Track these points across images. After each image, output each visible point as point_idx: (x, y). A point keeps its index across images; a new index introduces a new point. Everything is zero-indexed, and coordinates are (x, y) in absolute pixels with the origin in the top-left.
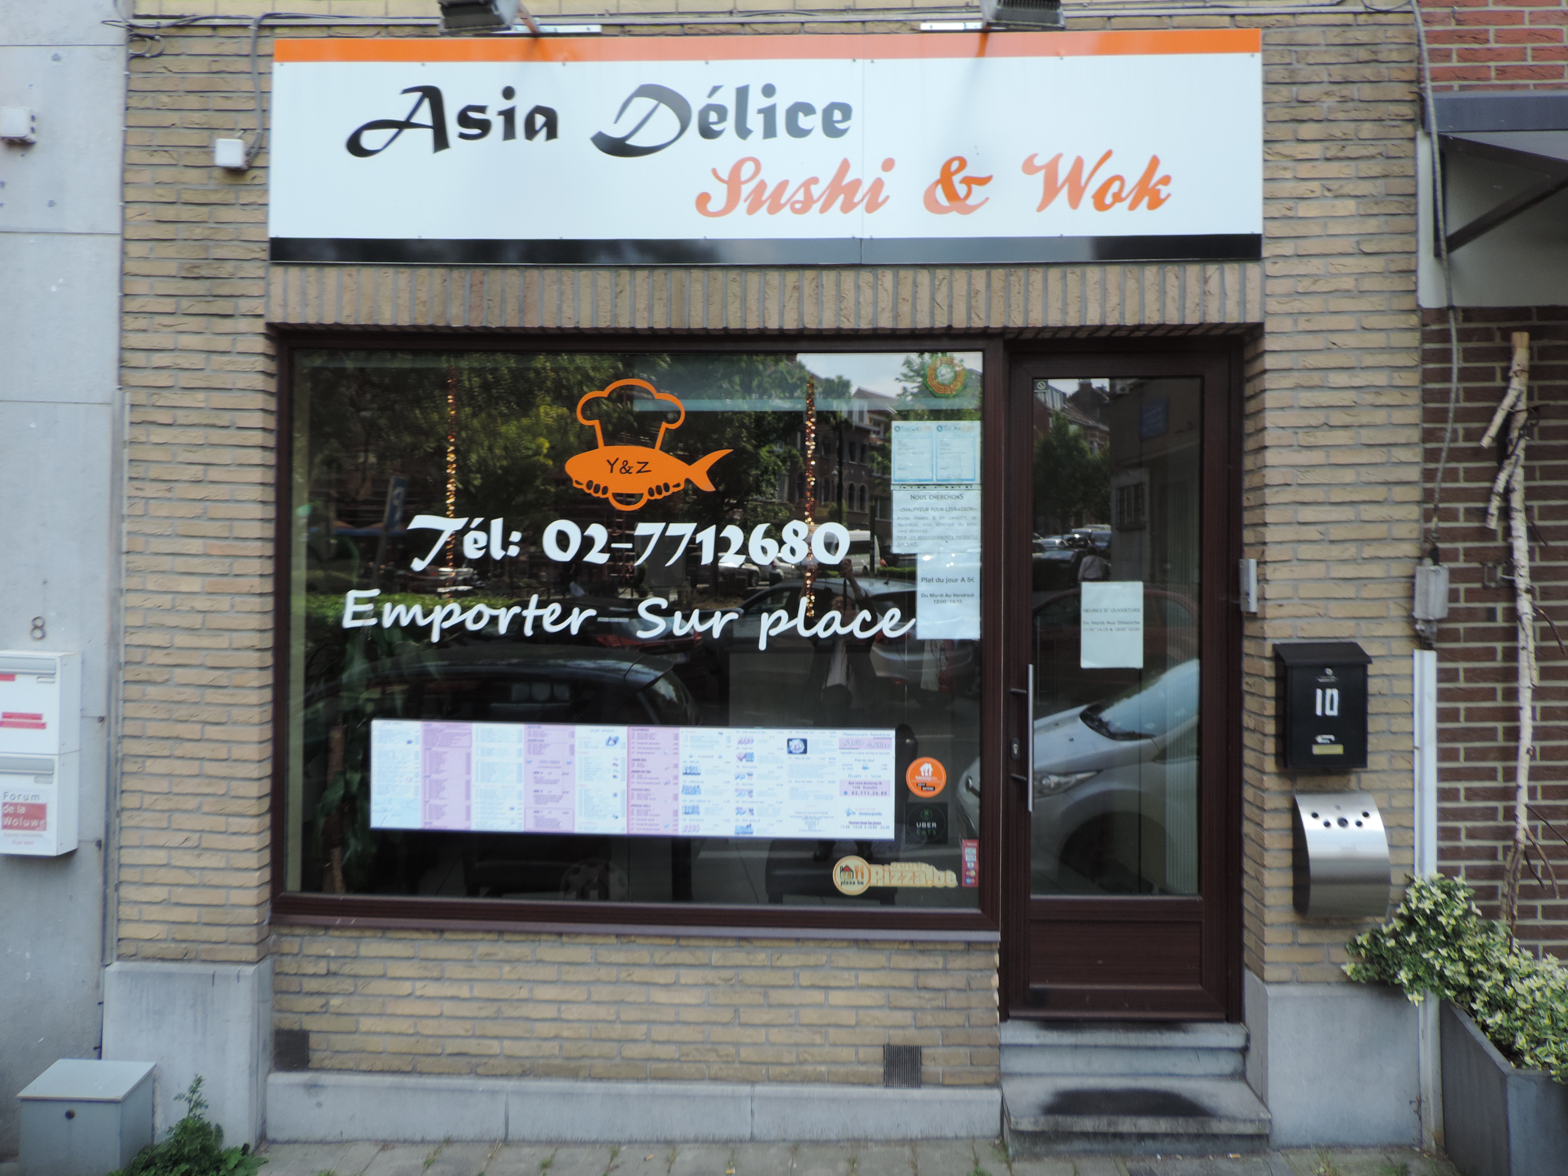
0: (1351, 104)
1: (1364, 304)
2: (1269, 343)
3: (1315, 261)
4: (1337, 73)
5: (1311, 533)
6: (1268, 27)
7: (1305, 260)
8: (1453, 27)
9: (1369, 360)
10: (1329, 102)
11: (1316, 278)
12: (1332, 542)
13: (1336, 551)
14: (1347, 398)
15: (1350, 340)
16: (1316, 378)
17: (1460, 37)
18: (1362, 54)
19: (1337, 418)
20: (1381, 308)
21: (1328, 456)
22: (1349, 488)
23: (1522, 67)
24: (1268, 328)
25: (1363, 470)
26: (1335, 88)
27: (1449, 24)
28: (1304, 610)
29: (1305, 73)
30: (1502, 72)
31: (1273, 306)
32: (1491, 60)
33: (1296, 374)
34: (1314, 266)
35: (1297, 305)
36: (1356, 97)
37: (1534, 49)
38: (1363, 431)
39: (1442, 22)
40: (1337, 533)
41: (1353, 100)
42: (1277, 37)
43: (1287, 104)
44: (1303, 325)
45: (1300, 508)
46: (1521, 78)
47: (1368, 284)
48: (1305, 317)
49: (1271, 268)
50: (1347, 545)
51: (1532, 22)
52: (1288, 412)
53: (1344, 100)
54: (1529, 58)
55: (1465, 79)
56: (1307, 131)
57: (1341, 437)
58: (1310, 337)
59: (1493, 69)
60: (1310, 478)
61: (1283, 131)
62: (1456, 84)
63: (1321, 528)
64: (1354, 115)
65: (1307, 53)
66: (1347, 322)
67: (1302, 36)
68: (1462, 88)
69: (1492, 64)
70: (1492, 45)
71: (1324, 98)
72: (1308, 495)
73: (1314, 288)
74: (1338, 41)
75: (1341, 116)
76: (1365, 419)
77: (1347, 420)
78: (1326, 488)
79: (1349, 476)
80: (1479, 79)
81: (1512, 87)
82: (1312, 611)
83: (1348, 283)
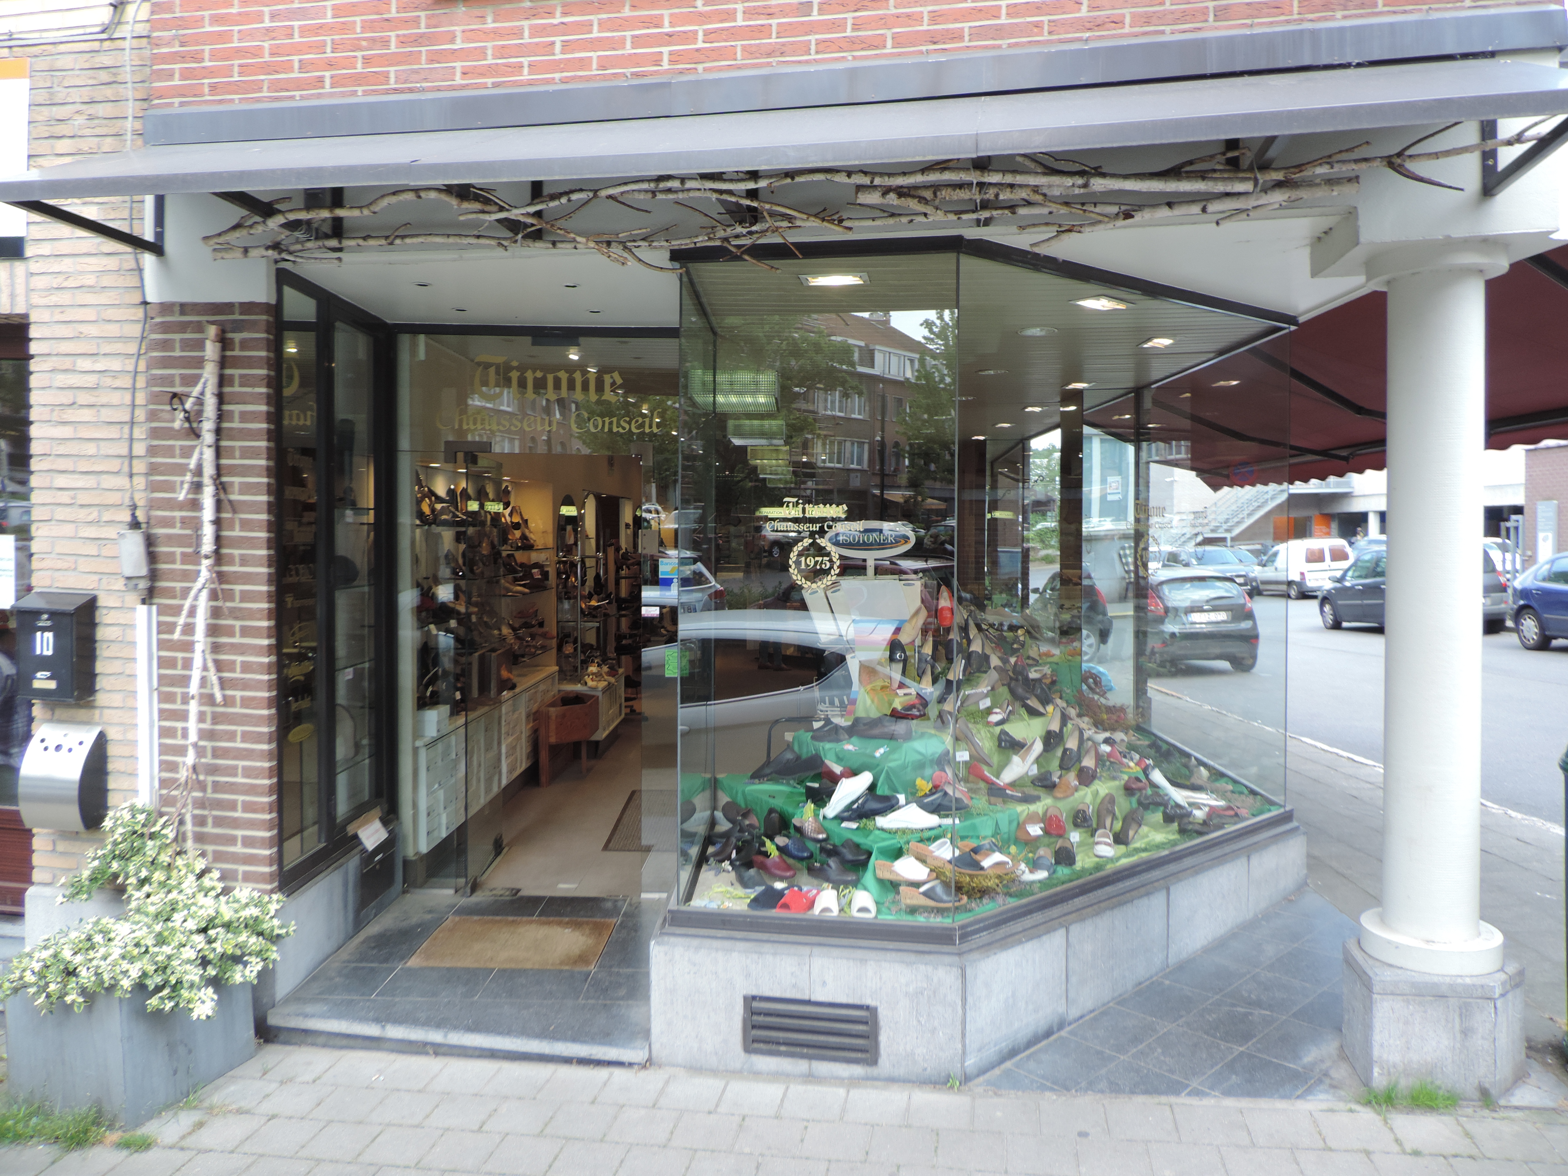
0: (96, 121)
1: (103, 299)
2: (33, 333)
3: (67, 261)
4: (86, 94)
5: (65, 497)
6: (36, 56)
7: (59, 259)
8: (177, 48)
9: (107, 348)
10: (80, 120)
11: (68, 276)
12: (82, 506)
13: (82, 514)
14: (90, 381)
15: (92, 330)
16: (67, 363)
17: (182, 57)
18: (104, 76)
19: (83, 398)
20: (117, 302)
21: (75, 431)
22: (93, 459)
23: (229, 83)
24: (32, 318)
25: (102, 444)
26: (84, 107)
27: (173, 46)
28: (59, 564)
29: (61, 95)
30: (213, 88)
31: (36, 299)
32: (204, 78)
33: (54, 358)
34: (66, 265)
35: (54, 299)
36: (100, 115)
37: (240, 66)
38: (103, 411)
39: (168, 44)
40: (83, 498)
41: (98, 118)
42: (42, 64)
43: (48, 122)
44: (58, 317)
45: (56, 475)
46: (230, 93)
47: (106, 281)
48: (59, 310)
49: (34, 266)
50: (92, 509)
51: (240, 40)
52: (48, 391)
53: (91, 118)
54: (236, 74)
55: (184, 96)
56: (63, 146)
57: (86, 415)
58: (63, 326)
59: (206, 86)
60: (61, 450)
61: (43, 147)
62: (177, 100)
63: (72, 493)
64: (98, 131)
65: (64, 77)
66: (89, 314)
67: (61, 62)
68: (182, 104)
69: (206, 81)
70: (207, 64)
71: (76, 117)
72: (62, 464)
73: (65, 284)
74: (87, 66)
75: (88, 132)
76: (104, 400)
77: (91, 400)
78: (76, 459)
79: (91, 449)
80: (195, 95)
81: (220, 101)
82: (65, 565)
83: (90, 280)
